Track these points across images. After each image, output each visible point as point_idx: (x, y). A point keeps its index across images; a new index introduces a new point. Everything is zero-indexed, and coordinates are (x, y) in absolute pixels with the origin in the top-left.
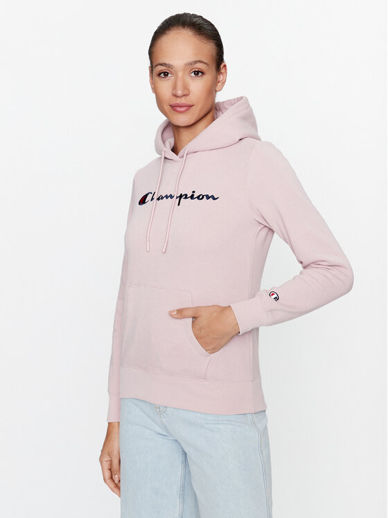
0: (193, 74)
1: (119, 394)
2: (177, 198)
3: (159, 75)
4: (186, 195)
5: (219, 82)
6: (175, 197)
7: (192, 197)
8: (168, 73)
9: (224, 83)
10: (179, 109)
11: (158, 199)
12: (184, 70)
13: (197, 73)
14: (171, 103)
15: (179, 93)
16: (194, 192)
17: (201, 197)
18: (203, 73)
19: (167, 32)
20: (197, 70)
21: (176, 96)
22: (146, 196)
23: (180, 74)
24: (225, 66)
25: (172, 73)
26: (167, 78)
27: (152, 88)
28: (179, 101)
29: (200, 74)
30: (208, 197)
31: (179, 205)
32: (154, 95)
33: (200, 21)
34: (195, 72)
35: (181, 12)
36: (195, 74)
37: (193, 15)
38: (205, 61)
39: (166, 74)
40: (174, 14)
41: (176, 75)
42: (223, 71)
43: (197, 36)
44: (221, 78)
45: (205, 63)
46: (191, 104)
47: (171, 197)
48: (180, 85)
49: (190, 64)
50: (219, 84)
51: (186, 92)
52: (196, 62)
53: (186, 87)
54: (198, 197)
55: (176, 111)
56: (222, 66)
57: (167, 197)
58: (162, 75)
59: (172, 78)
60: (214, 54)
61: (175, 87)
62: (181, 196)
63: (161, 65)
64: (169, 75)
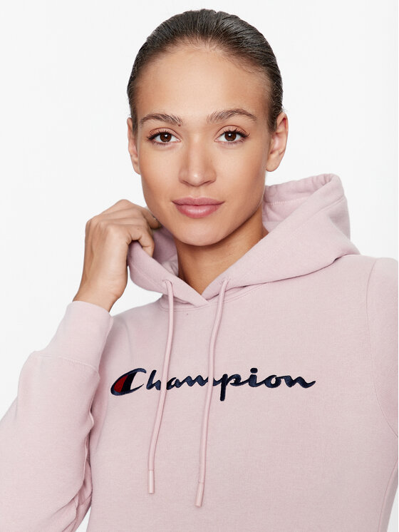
0: (223, 139)
2: (215, 383)
3: (152, 138)
4: (237, 378)
5: (272, 153)
6: (211, 381)
7: (252, 381)
8: (170, 135)
9: (282, 154)
10: (192, 210)
11: (169, 386)
12: (205, 130)
13: (231, 135)
14: (175, 199)
15: (196, 177)
16: (254, 370)
17: (273, 381)
18: (244, 136)
19: (169, 48)
20: (232, 129)
21: (187, 183)
22: (129, 377)
23: (197, 138)
24: (285, 119)
25: (178, 135)
26: (169, 145)
27: (135, 163)
28: (193, 195)
29: (238, 138)
30: (291, 382)
31: (222, 398)
32: (139, 177)
33: (235, 28)
34: (226, 134)
35: (196, 7)
36: (227, 137)
37: (221, 13)
38: (250, 111)
39: (166, 137)
40: (181, 12)
41: (189, 140)
42: (280, 129)
43: (233, 58)
44: (277, 143)
45: (249, 115)
46: (218, 199)
47: (201, 381)
48: (196, 160)
49: (220, 116)
50: (273, 156)
51: (209, 177)
52: (232, 113)
53: (208, 166)
54: (267, 382)
55: (188, 214)
56: (279, 119)
57: (190, 381)
58: (158, 139)
59: (180, 145)
60: (267, 96)
61: (186, 165)
62: (224, 381)
63: (156, 117)
64: (173, 139)
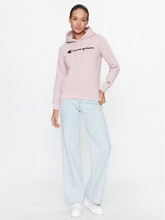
1: (60, 98)
3: (73, 19)
4: (85, 48)
5: (87, 23)
7: (87, 48)
11: (76, 51)
14: (76, 27)
15: (79, 25)
22: (70, 51)
23: (79, 20)
26: (76, 20)
30: (91, 48)
31: (84, 51)
38: (86, 18)
43: (84, 11)
46: (81, 28)
49: (82, 18)
54: (89, 48)
56: (88, 20)
57: (79, 49)
61: (78, 23)
62: (83, 49)
